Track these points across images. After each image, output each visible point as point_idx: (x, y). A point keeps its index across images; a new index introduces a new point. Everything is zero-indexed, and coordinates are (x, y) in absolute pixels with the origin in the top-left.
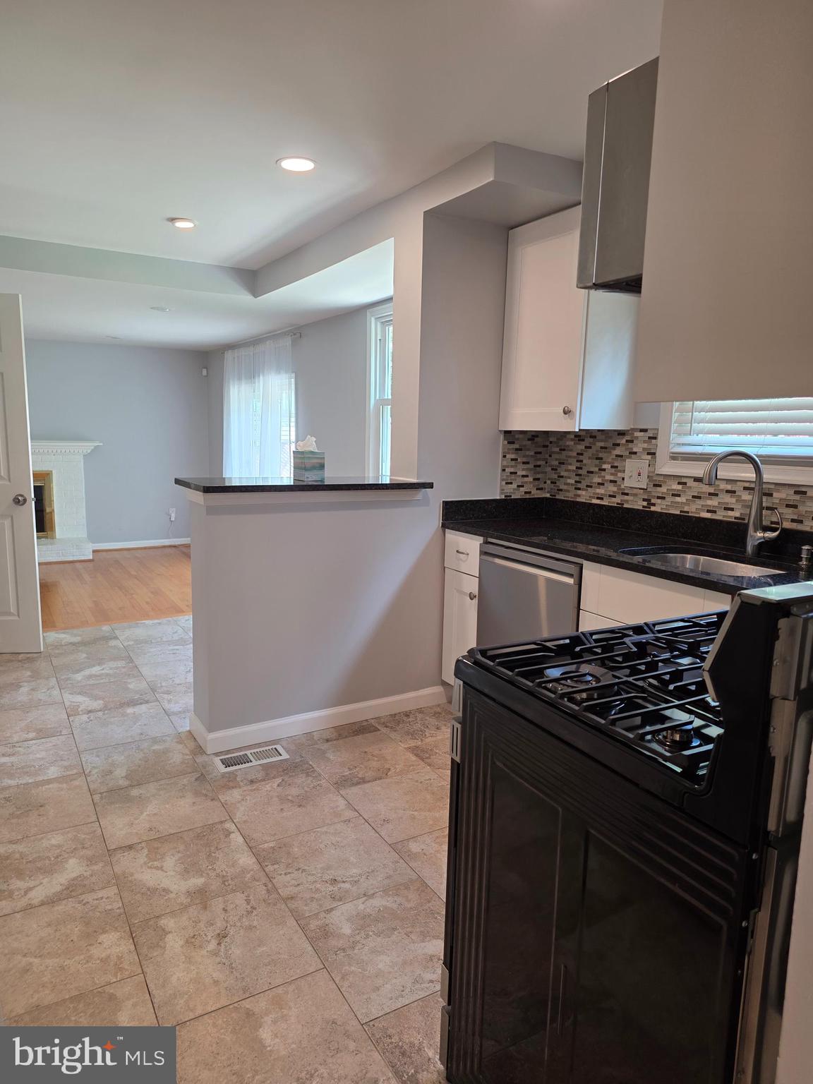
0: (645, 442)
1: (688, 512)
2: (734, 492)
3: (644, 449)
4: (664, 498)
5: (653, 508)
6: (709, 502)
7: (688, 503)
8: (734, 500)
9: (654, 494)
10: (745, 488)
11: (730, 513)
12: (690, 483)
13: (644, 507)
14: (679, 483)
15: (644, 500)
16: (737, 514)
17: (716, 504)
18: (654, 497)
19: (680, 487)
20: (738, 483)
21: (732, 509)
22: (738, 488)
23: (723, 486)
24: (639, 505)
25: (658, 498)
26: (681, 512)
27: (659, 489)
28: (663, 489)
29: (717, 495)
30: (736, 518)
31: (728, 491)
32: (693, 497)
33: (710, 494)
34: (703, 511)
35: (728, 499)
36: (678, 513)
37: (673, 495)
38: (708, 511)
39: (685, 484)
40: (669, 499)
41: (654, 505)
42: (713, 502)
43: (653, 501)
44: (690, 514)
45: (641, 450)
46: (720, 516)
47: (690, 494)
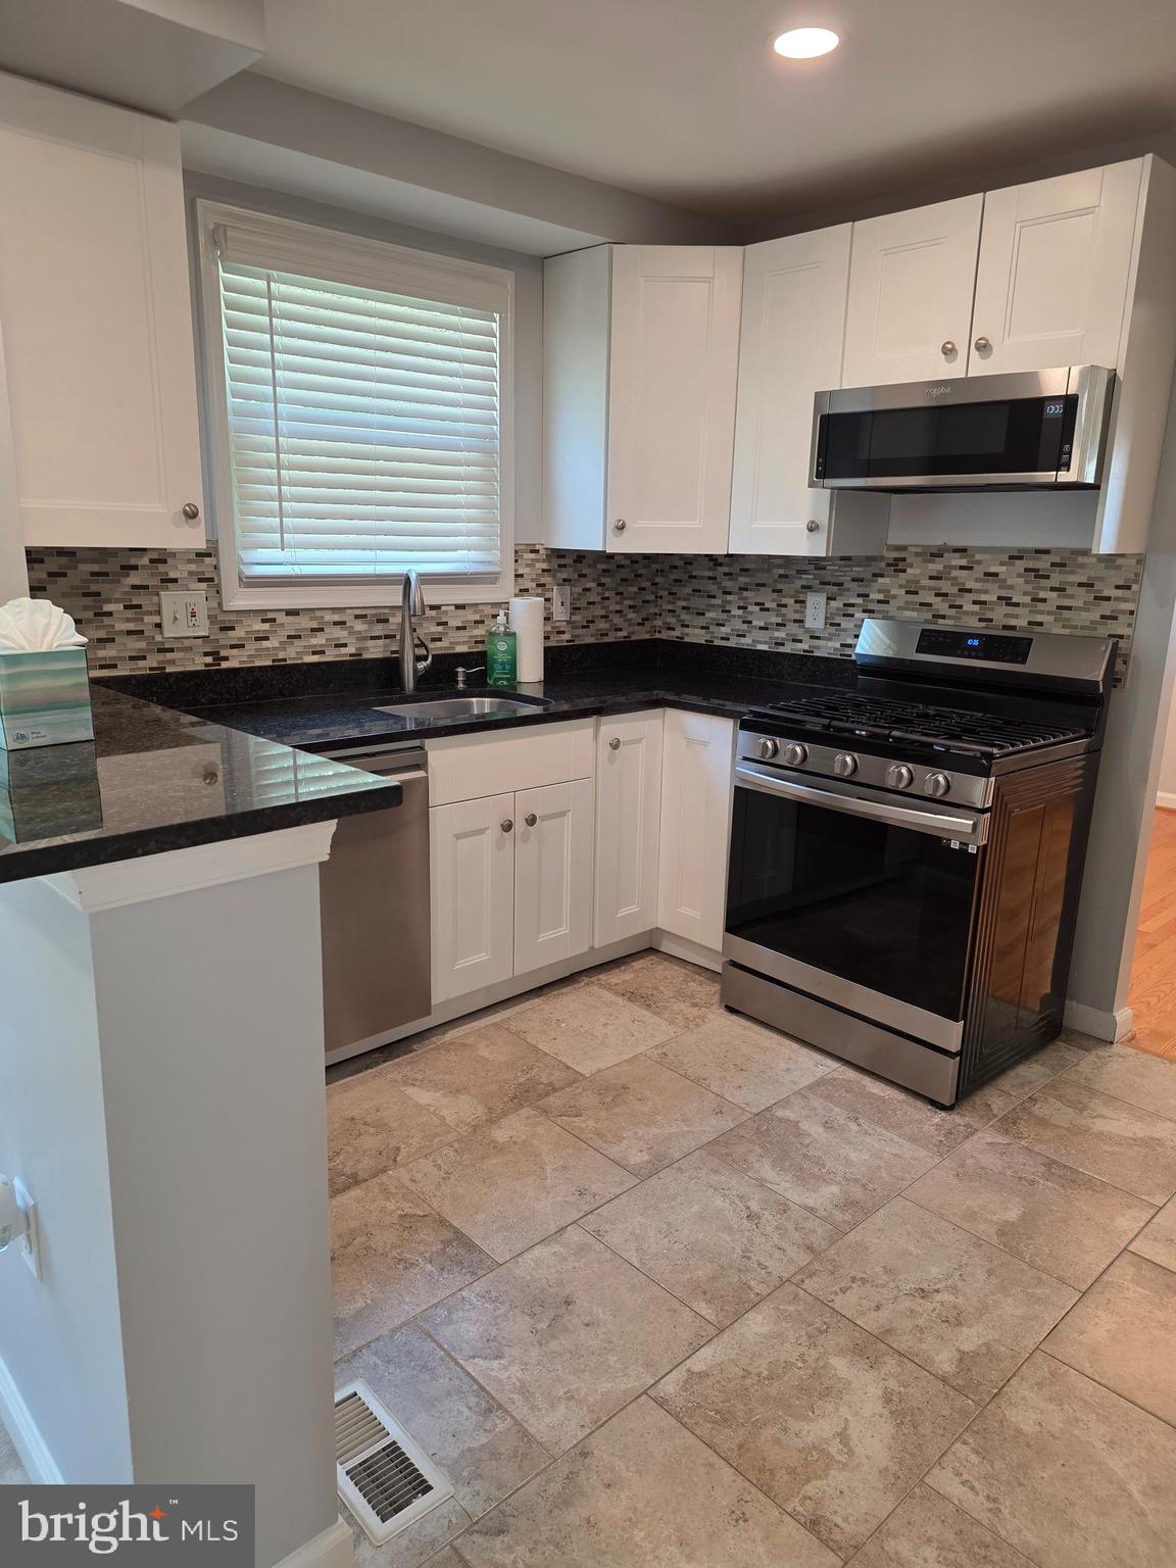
0: (190, 561)
1: (285, 660)
2: (344, 623)
3: (191, 573)
4: (243, 646)
5: (224, 665)
6: (314, 641)
7: (283, 647)
8: (345, 633)
9: (221, 642)
10: (357, 617)
11: (344, 650)
12: (281, 618)
13: (206, 665)
14: (264, 621)
15: (206, 654)
16: (351, 650)
17: (324, 642)
18: (225, 647)
19: (266, 626)
20: (347, 611)
21: (345, 645)
22: (348, 617)
23: (329, 617)
24: (199, 663)
25: (233, 647)
26: (274, 661)
27: (231, 633)
28: (239, 633)
29: (322, 630)
30: (351, 655)
31: (335, 623)
32: (289, 637)
33: (313, 630)
34: (307, 653)
35: (340, 634)
36: (270, 663)
37: (257, 639)
38: (314, 653)
39: (274, 620)
40: (251, 647)
41: (226, 659)
42: (319, 640)
43: (223, 653)
44: (288, 662)
45: (186, 574)
46: (331, 656)
47: (283, 634)
